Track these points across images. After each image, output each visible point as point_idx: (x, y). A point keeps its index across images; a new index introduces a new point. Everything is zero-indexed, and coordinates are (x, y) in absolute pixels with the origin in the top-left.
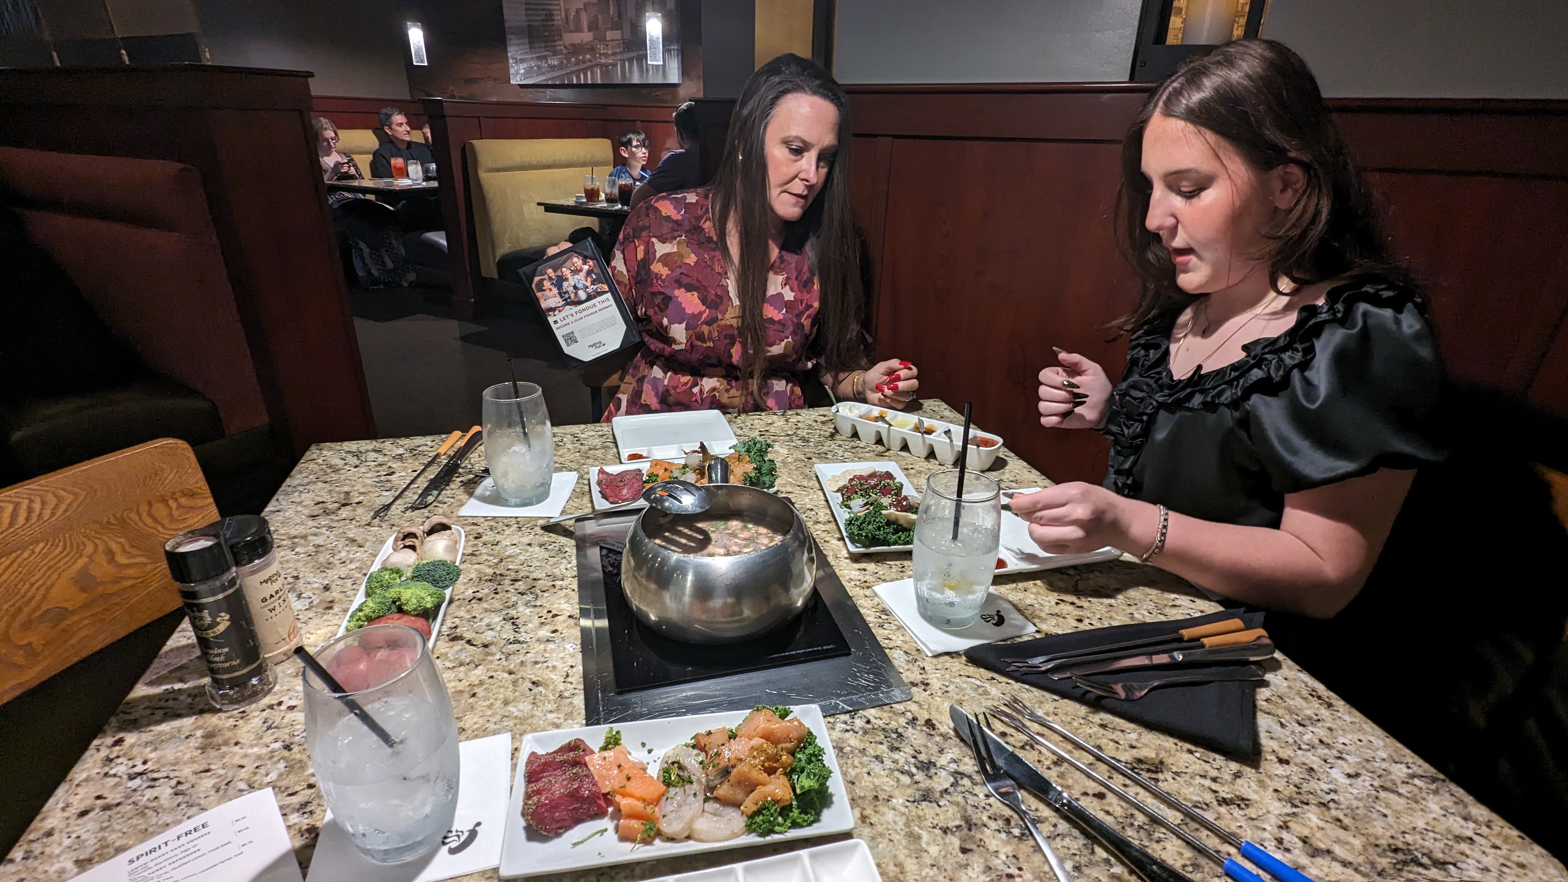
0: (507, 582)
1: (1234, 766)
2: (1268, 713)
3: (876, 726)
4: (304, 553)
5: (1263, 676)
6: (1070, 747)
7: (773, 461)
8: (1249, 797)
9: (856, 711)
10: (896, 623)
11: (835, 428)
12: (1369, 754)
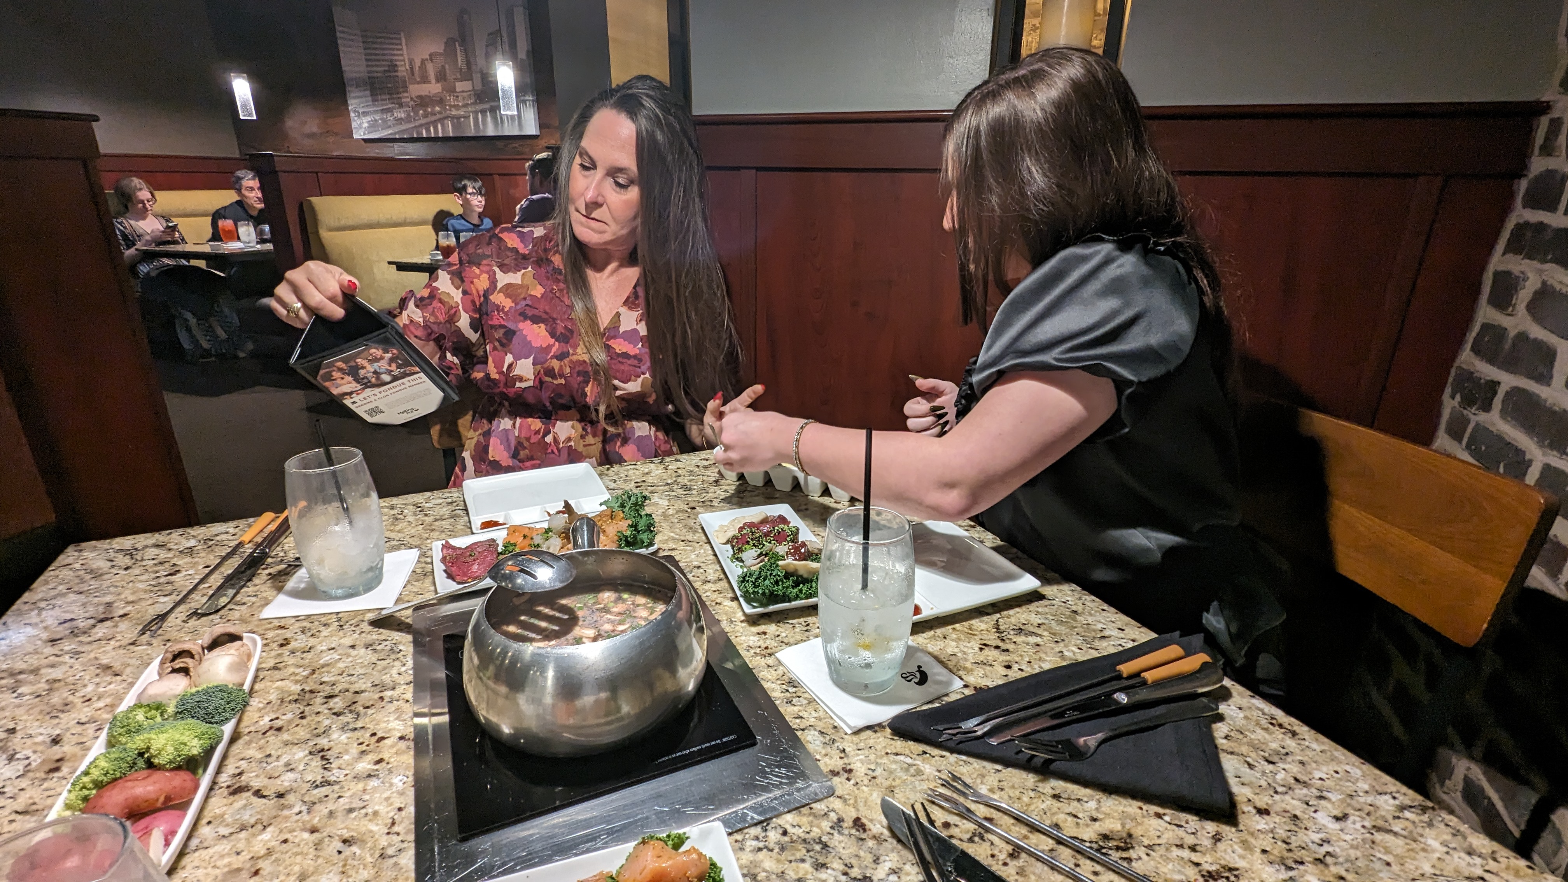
0: (319, 700)
1: (1211, 827)
2: (1232, 753)
3: (795, 838)
4: (31, 694)
5: (1218, 708)
6: (1024, 830)
7: (650, 515)
8: (1237, 866)
9: (768, 820)
10: (806, 695)
12: (1349, 787)
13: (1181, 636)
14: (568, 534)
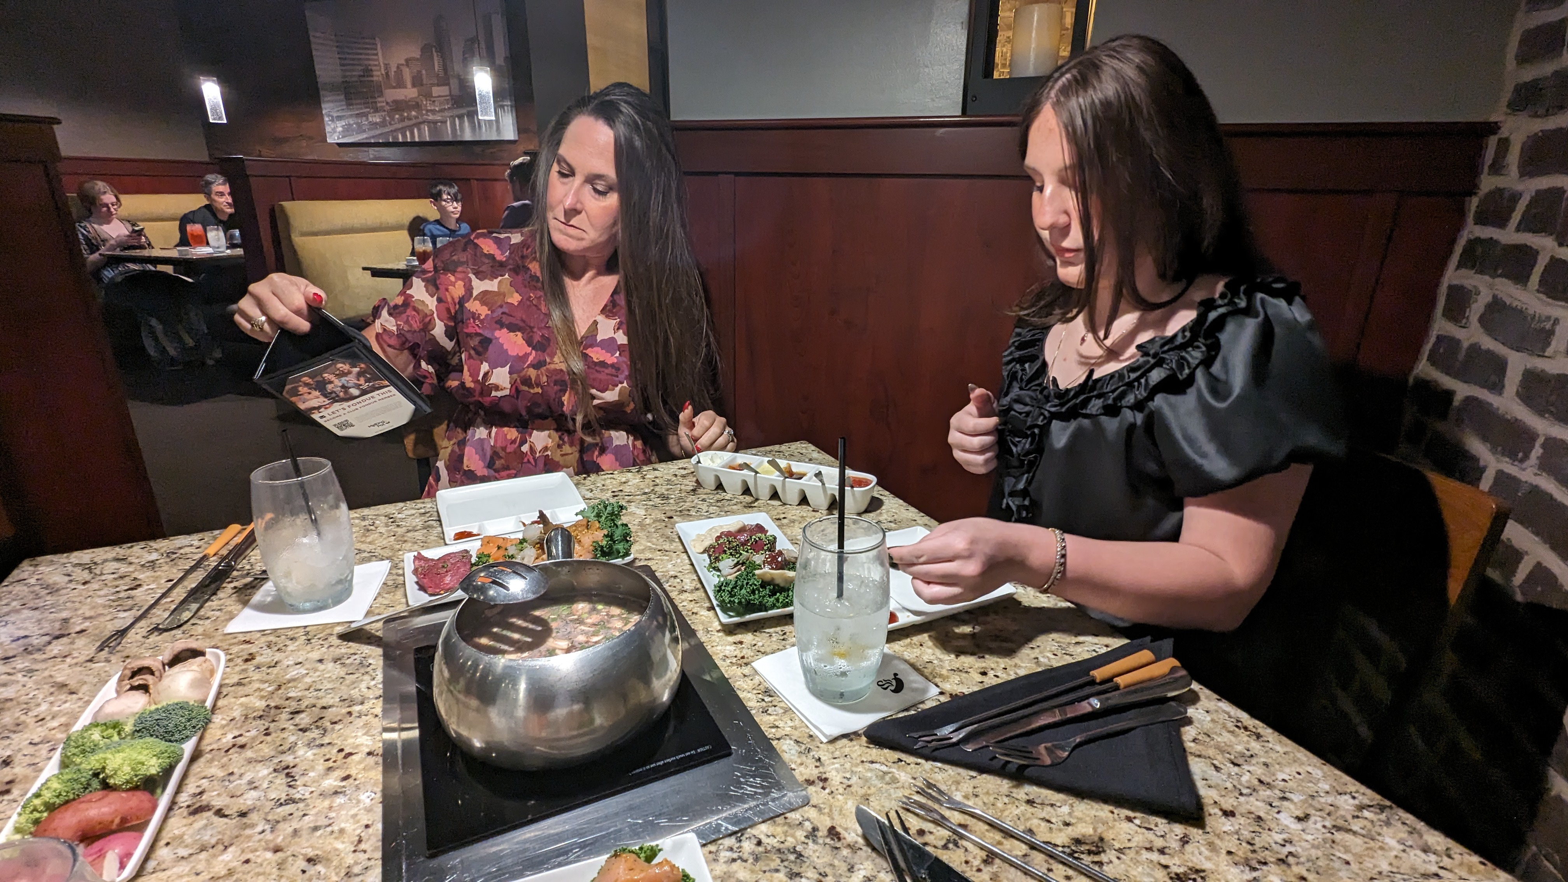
0: (285, 716)
1: (1179, 829)
2: (1199, 756)
3: (769, 848)
5: (1186, 712)
6: (998, 836)
7: (626, 525)
8: (1203, 867)
9: (742, 831)
10: (782, 704)
11: (697, 481)
12: (1311, 788)
13: (1152, 641)
14: (543, 545)
